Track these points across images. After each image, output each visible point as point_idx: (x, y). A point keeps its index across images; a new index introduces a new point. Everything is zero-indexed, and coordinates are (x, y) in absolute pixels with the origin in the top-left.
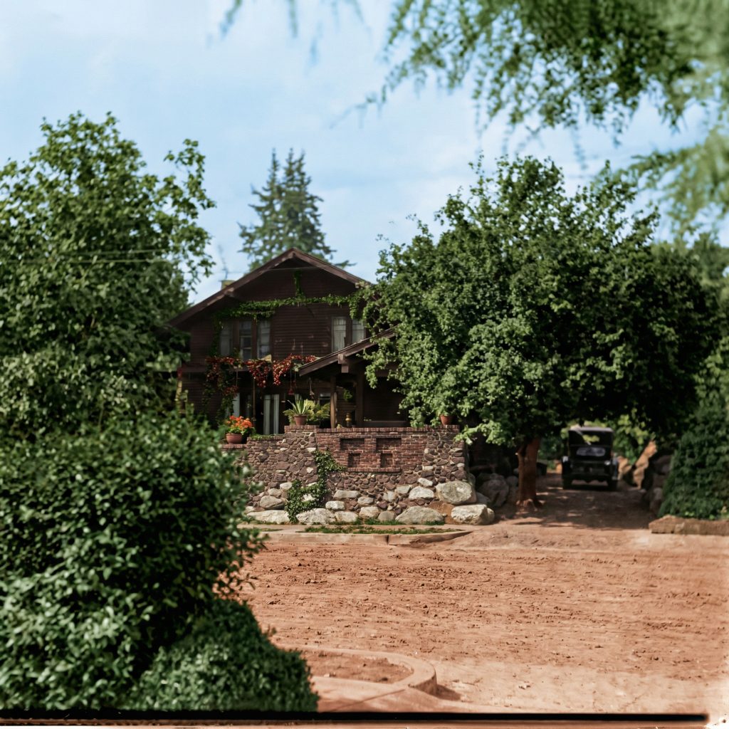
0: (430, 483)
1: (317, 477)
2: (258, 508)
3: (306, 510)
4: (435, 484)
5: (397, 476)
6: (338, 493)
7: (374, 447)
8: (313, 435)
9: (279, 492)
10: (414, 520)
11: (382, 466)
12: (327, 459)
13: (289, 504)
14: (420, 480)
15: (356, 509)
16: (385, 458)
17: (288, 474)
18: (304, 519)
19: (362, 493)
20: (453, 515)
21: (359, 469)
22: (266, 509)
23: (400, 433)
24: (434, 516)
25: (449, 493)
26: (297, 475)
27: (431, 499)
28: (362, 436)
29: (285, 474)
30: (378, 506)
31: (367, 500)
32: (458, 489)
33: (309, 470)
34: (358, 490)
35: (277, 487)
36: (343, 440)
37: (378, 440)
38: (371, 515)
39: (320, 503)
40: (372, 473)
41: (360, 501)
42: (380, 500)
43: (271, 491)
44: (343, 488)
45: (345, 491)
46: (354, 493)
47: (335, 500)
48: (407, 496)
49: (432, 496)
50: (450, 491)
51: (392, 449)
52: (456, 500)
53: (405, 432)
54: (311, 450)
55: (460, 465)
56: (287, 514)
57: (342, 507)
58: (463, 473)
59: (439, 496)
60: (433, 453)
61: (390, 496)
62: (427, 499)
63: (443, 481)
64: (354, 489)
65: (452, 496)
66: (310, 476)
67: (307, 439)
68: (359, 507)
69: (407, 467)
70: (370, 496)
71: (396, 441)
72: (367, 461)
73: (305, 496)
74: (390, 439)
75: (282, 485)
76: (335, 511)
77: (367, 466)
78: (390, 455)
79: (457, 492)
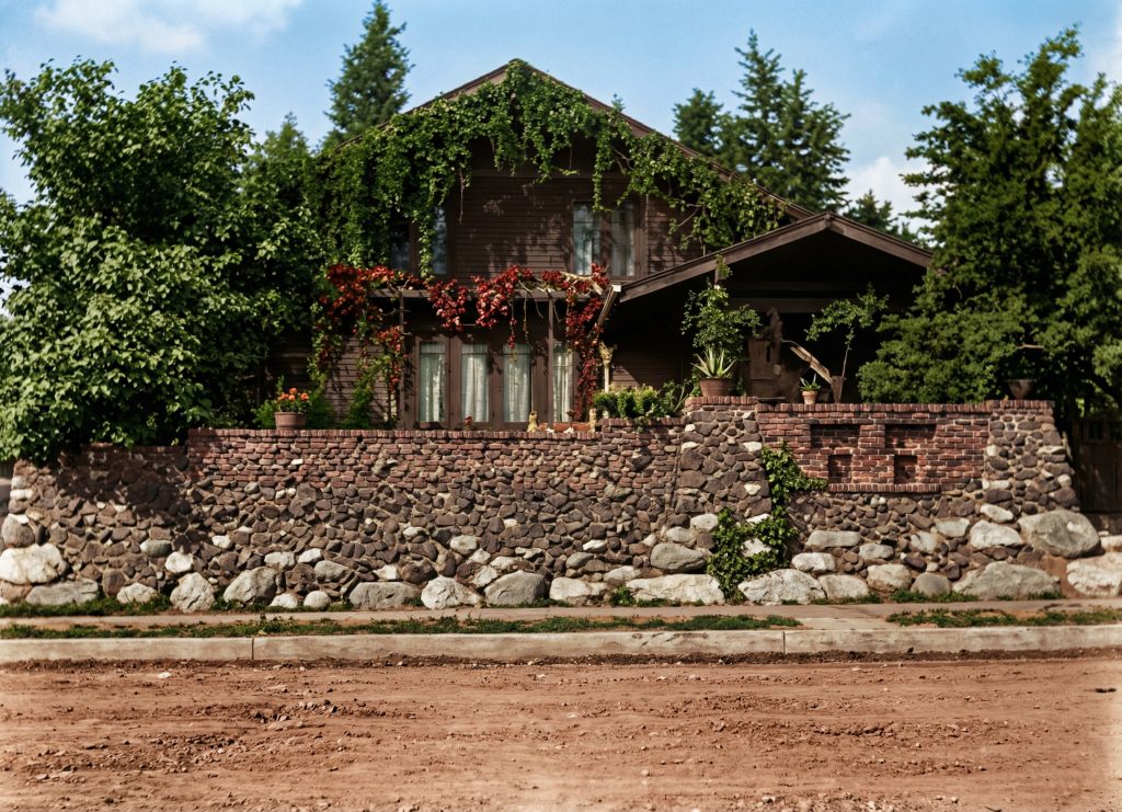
0: (1009, 515)
1: (767, 502)
2: (647, 570)
3: (756, 573)
4: (1018, 515)
5: (933, 500)
6: (816, 537)
7: (880, 441)
8: (752, 417)
9: (690, 535)
10: (1002, 592)
11: (896, 482)
12: (785, 465)
13: (716, 562)
14: (985, 508)
15: (859, 570)
16: (903, 466)
17: (704, 497)
18: (760, 594)
19: (866, 534)
20: (1071, 579)
21: (852, 486)
22: (667, 572)
23: (934, 415)
24: (1042, 584)
25: (1054, 534)
26: (725, 499)
27: (1018, 548)
28: (854, 421)
29: (697, 496)
30: (907, 563)
31: (881, 551)
32: (1070, 526)
33: (751, 488)
34: (857, 529)
35: (686, 524)
36: (815, 428)
37: (889, 427)
38: (897, 583)
39: (781, 557)
40: (881, 494)
41: (864, 551)
42: (907, 550)
43: (674, 533)
44: (823, 526)
45: (830, 533)
46: (851, 537)
47: (810, 550)
48: (965, 541)
49: (1021, 541)
50: (1056, 531)
51: (913, 447)
52: (1070, 549)
53: (943, 414)
54: (752, 447)
55: (1063, 479)
56: (715, 584)
57: (831, 566)
58: (1071, 495)
59: (1031, 541)
60: (1006, 455)
61: (927, 541)
62: (1010, 547)
63: (1032, 511)
64: (849, 528)
65: (1060, 540)
66: (754, 503)
67: (740, 425)
68: (865, 567)
69: (952, 482)
70: (885, 542)
71: (924, 430)
72: (866, 470)
73: (748, 543)
74: (914, 427)
75: (695, 521)
76: (818, 574)
77: (867, 482)
78: (913, 459)
79: (1070, 533)
